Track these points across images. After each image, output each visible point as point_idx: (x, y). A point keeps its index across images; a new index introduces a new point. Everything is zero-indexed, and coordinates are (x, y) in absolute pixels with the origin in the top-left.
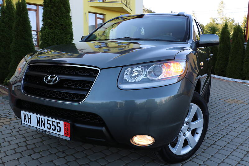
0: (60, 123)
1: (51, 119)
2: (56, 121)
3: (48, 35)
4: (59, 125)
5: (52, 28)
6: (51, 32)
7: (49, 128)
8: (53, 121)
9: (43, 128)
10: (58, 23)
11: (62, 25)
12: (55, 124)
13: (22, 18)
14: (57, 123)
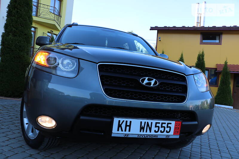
0: (171, 123)
1: (161, 122)
2: (167, 122)
4: (169, 125)
7: (157, 131)
8: (162, 123)
9: (148, 133)
12: (165, 125)
14: (168, 124)
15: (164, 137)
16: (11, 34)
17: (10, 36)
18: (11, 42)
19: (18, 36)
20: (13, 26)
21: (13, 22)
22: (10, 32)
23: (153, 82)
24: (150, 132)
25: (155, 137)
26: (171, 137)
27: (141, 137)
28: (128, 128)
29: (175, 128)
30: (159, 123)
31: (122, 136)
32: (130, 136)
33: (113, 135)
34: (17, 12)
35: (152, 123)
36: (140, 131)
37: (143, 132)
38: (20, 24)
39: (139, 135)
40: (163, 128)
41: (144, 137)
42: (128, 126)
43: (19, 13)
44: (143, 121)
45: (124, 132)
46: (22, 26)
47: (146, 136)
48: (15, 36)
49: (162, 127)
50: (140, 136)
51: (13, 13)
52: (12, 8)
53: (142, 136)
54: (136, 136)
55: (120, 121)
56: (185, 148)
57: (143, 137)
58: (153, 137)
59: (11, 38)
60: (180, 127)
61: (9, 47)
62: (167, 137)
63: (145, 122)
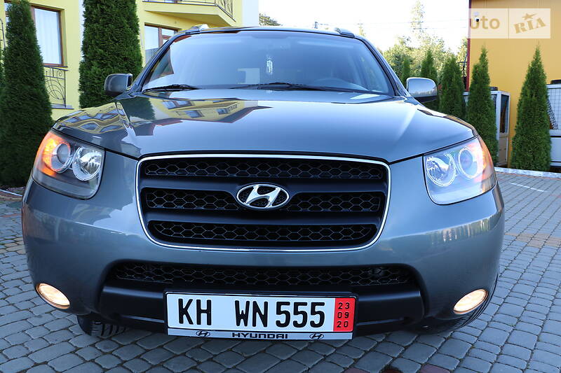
0: (322, 304)
2: (309, 300)
3: (99, 79)
5: (106, 65)
6: (104, 74)
10: (118, 55)
11: (125, 59)
13: (25, 40)
14: (314, 305)
15: (307, 337)
16: (94, 63)
17: (94, 68)
18: (96, 81)
19: (109, 65)
20: (97, 44)
21: (96, 35)
22: (93, 60)
23: (272, 196)
24: (265, 325)
25: (279, 338)
26: (326, 337)
27: (242, 337)
28: (204, 316)
29: (338, 316)
30: (288, 304)
31: (194, 334)
32: (213, 335)
33: (170, 332)
34: (102, 10)
35: (266, 304)
36: (238, 324)
37: (246, 324)
38: (111, 36)
39: (236, 333)
40: (301, 316)
41: (251, 336)
42: (204, 311)
43: (106, 14)
44: (243, 300)
45: (195, 326)
46: (117, 42)
47: (254, 335)
48: (103, 66)
49: (296, 312)
50: (239, 335)
51: (94, 16)
52: (91, 4)
53: (245, 336)
54: (230, 335)
55: (182, 300)
56: (465, 328)
57: (248, 337)
58: (275, 338)
59: (95, 73)
60: (351, 311)
61: (93, 91)
62: (314, 336)
63: (248, 303)
